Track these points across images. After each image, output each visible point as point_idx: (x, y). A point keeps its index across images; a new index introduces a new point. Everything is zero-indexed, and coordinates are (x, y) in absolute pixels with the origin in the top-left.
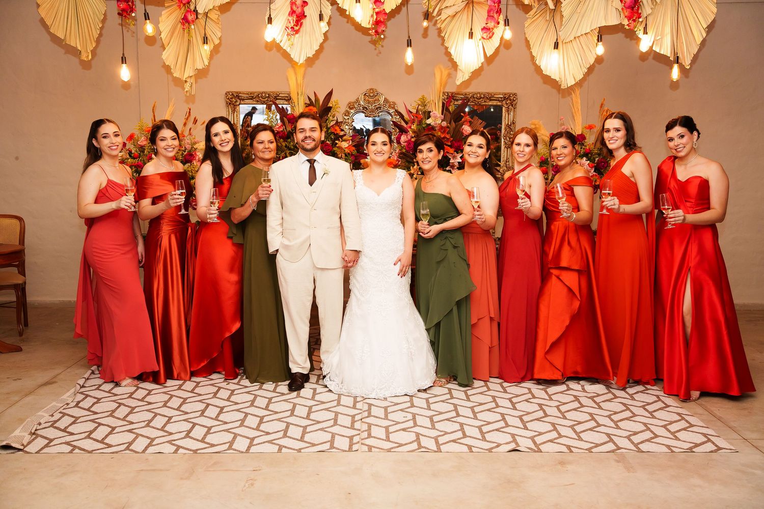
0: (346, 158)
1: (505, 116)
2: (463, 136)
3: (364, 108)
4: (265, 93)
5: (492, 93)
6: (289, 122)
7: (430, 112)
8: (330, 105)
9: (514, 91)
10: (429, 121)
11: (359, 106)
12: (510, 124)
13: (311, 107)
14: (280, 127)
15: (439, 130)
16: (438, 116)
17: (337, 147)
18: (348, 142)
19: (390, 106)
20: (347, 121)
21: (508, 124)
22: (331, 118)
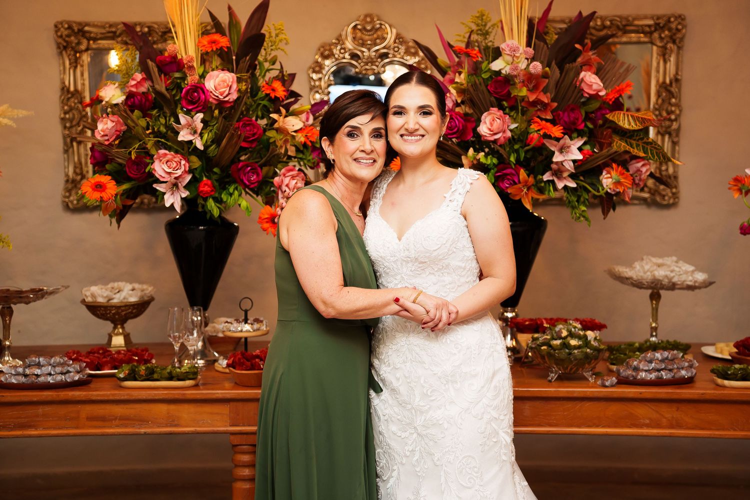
0: (301, 156)
1: (658, 64)
2: (582, 94)
3: (354, 56)
4: (142, 25)
5: (629, 16)
6: (161, 71)
7: (498, 48)
8: (263, 31)
9: (679, 11)
10: (498, 65)
11: (342, 51)
12: (668, 81)
13: (217, 37)
14: (139, 84)
15: (524, 84)
16: (521, 50)
17: (278, 130)
18: (304, 116)
19: (407, 52)
20: (317, 83)
21: (664, 82)
22: (267, 65)
